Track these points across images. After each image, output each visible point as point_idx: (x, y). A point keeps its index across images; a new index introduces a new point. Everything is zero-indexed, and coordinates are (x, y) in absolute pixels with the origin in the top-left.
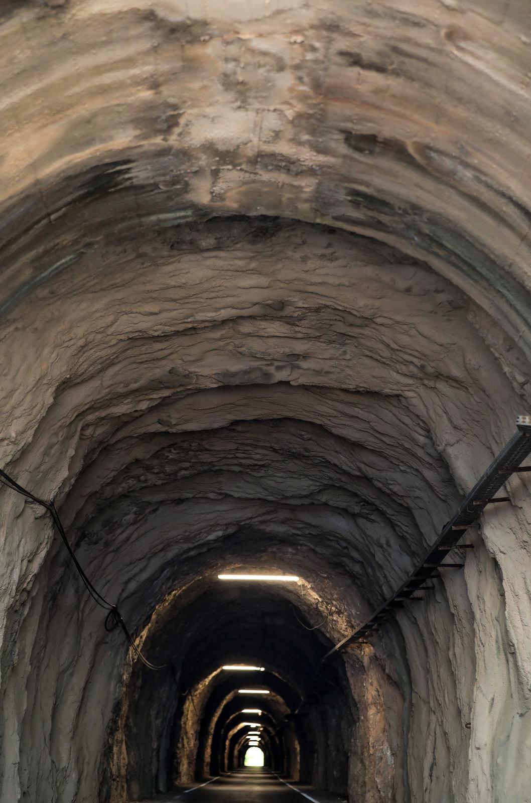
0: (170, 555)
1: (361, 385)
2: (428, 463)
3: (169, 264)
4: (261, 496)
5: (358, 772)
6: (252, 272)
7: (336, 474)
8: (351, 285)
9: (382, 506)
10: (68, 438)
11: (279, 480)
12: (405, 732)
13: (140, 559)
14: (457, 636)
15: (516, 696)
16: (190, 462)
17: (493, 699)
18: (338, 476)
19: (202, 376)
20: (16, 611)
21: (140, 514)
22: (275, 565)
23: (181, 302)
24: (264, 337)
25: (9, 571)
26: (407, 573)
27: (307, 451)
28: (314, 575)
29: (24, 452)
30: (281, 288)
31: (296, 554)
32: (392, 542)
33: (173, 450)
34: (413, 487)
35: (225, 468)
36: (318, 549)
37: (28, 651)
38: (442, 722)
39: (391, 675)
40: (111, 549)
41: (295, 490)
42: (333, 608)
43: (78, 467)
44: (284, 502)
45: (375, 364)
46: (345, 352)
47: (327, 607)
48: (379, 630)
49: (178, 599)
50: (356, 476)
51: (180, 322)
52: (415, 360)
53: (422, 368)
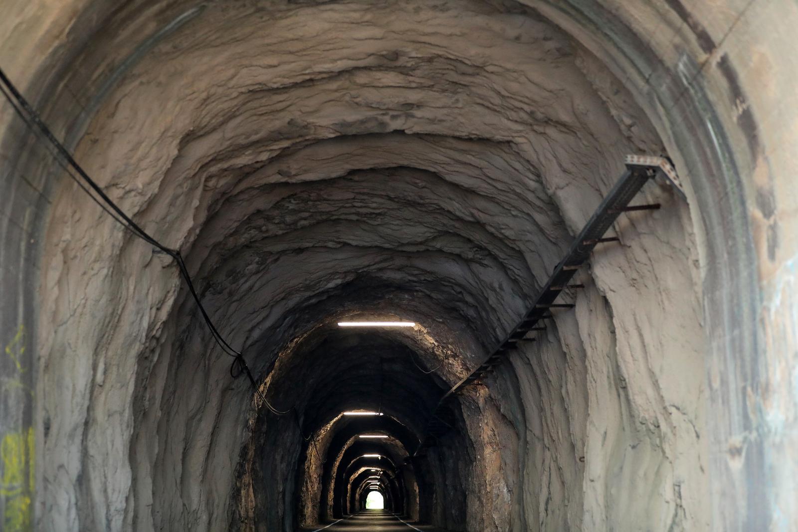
0: (291, 303)
1: (474, 132)
2: (539, 207)
3: (287, 18)
4: (377, 244)
5: (476, 510)
6: (366, 24)
7: (451, 221)
8: (463, 35)
9: (495, 250)
10: (192, 189)
11: (396, 228)
12: (521, 470)
13: (263, 308)
14: (569, 374)
15: (627, 429)
16: (309, 212)
17: (606, 433)
18: (452, 223)
19: (320, 126)
20: (146, 358)
21: (262, 264)
22: (393, 312)
23: (300, 54)
24: (378, 87)
25: (139, 319)
26: (520, 315)
27: (421, 199)
28: (430, 320)
29: (151, 203)
30: (396, 39)
31: (413, 300)
32: (505, 286)
33: (293, 201)
34: (524, 231)
35: (343, 217)
36: (433, 295)
37: (158, 397)
38: (556, 457)
39: (506, 414)
40: (235, 298)
41: (411, 237)
42: (449, 352)
43: (203, 217)
44: (400, 249)
45: (487, 111)
46: (457, 101)
47: (442, 350)
48: (493, 372)
49: (300, 346)
50: (470, 222)
51: (298, 74)
52: (526, 107)
53: (531, 114)
